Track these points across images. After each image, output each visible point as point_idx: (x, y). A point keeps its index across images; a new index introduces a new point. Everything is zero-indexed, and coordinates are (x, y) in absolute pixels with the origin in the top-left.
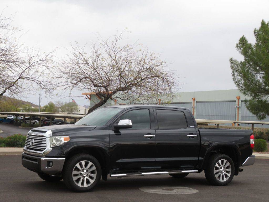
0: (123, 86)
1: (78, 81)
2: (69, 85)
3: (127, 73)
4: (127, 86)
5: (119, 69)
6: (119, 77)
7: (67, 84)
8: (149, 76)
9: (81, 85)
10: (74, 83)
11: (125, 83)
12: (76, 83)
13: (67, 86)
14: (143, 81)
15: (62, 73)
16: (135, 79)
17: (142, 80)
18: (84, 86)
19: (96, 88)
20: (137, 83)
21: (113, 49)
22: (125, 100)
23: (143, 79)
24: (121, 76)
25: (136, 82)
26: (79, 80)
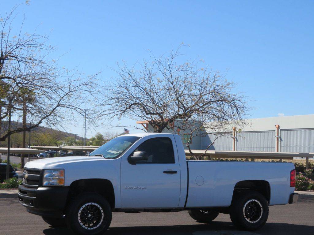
0: (181, 112)
1: (127, 108)
2: (116, 113)
3: (186, 97)
4: (186, 112)
5: (177, 92)
6: (177, 102)
7: (114, 112)
8: (212, 101)
9: (131, 112)
10: (122, 111)
11: (183, 109)
12: (125, 111)
13: (114, 114)
14: (206, 106)
15: (108, 99)
16: (196, 104)
17: (204, 105)
18: (134, 113)
19: (149, 116)
20: (199, 109)
21: (168, 68)
22: (184, 130)
23: (206, 104)
24: (179, 101)
25: (197, 107)
26: (128, 106)
